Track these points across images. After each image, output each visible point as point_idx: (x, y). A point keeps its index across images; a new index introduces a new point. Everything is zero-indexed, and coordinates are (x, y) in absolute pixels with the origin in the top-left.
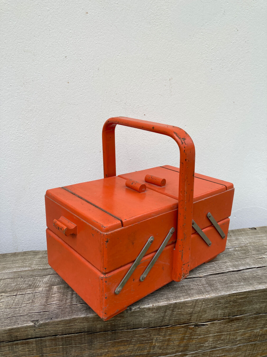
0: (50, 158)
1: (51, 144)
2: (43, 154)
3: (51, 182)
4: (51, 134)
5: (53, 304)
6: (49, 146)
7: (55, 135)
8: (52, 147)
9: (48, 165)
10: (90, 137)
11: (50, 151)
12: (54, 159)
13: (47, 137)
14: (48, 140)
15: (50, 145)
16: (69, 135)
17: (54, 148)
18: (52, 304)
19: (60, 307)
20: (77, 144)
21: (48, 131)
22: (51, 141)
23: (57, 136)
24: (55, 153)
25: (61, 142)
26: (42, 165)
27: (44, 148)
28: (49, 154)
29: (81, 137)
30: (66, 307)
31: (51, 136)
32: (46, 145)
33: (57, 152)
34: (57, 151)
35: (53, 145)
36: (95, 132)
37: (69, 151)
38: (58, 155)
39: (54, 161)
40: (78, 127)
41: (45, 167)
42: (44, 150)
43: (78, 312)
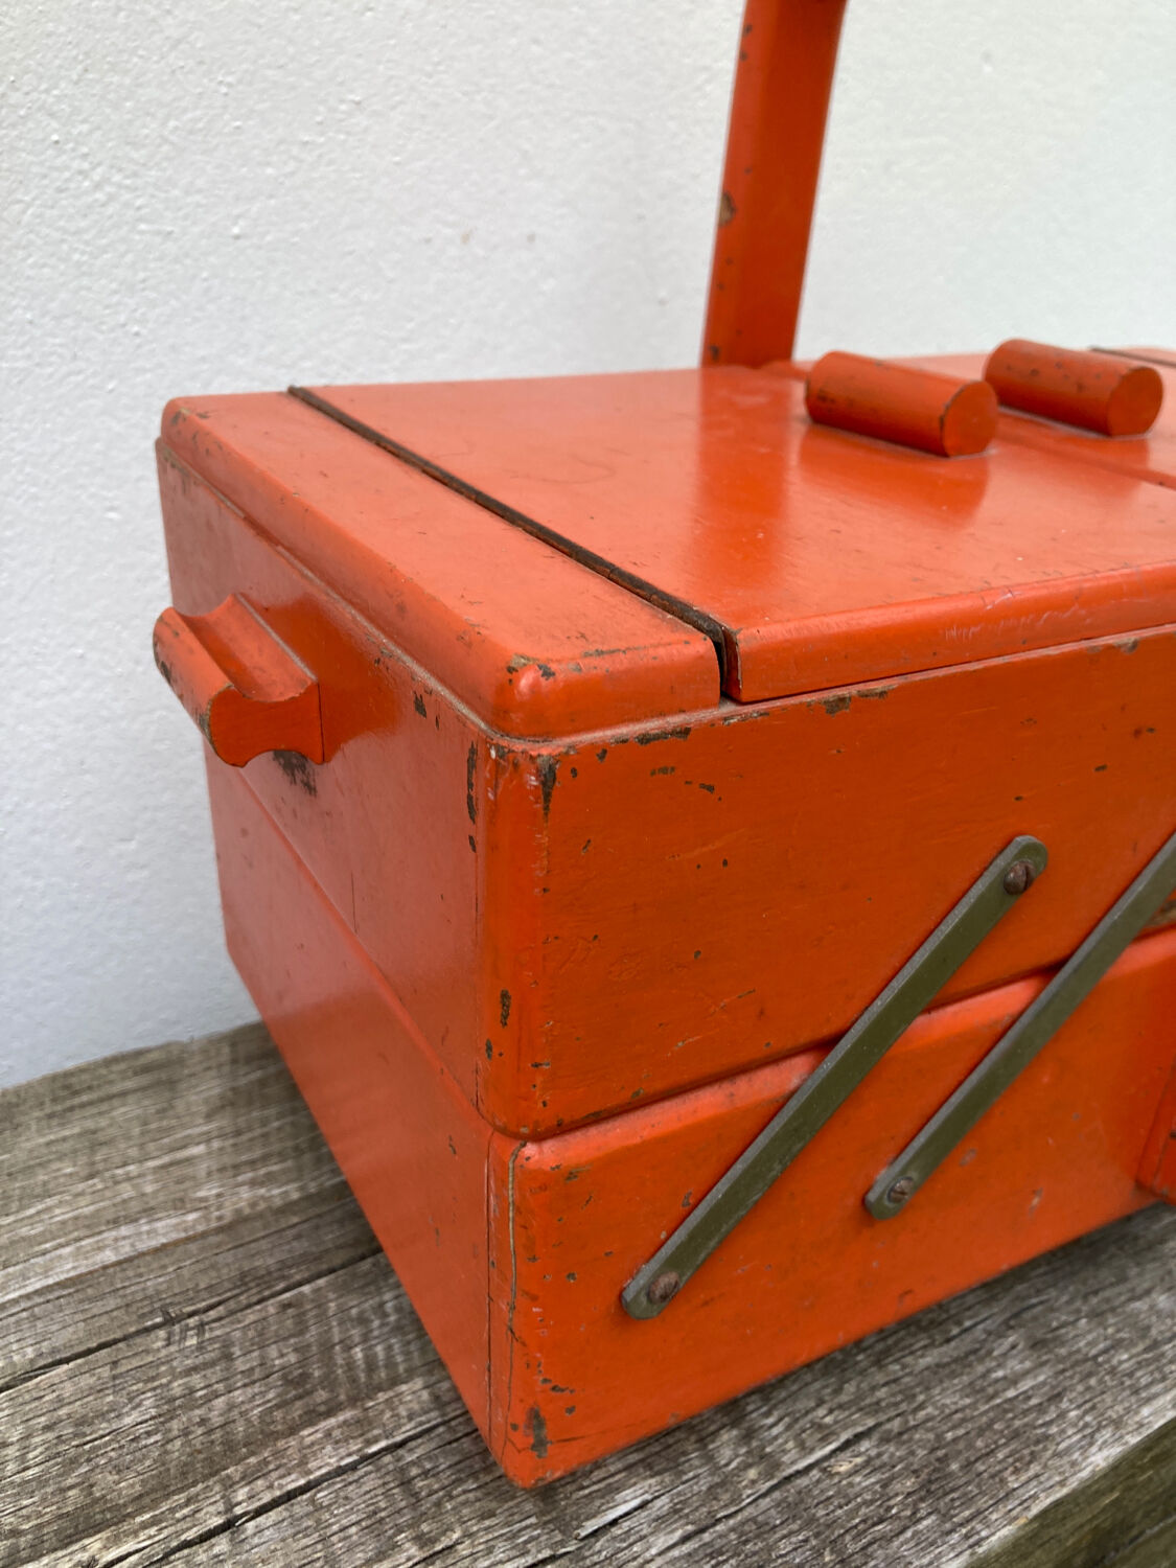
0: (83, 293)
1: (85, 156)
2: (21, 254)
3: (107, 504)
4: (80, 67)
5: (626, 1525)
6: (67, 180)
7: (116, 79)
8: (98, 186)
9: (75, 357)
10: (393, 108)
11: (83, 224)
12: (115, 299)
13: (47, 91)
14: (55, 124)
15: (76, 164)
16: (230, 79)
17: (111, 198)
18: (614, 1523)
19: (706, 1537)
20: (292, 166)
21: (49, 35)
22: (85, 128)
23: (127, 81)
24: (122, 248)
25: (165, 140)
26: (28, 350)
27: (27, 198)
28: (76, 257)
29: (321, 109)
30: (753, 1520)
31: (76, 83)
32: (41, 163)
33: (137, 237)
34: (143, 227)
35: (99, 170)
36: (429, 68)
37: (236, 230)
38: (152, 265)
39: (122, 319)
40: (296, 10)
41: (51, 376)
42: (26, 218)
43: (887, 1539)
